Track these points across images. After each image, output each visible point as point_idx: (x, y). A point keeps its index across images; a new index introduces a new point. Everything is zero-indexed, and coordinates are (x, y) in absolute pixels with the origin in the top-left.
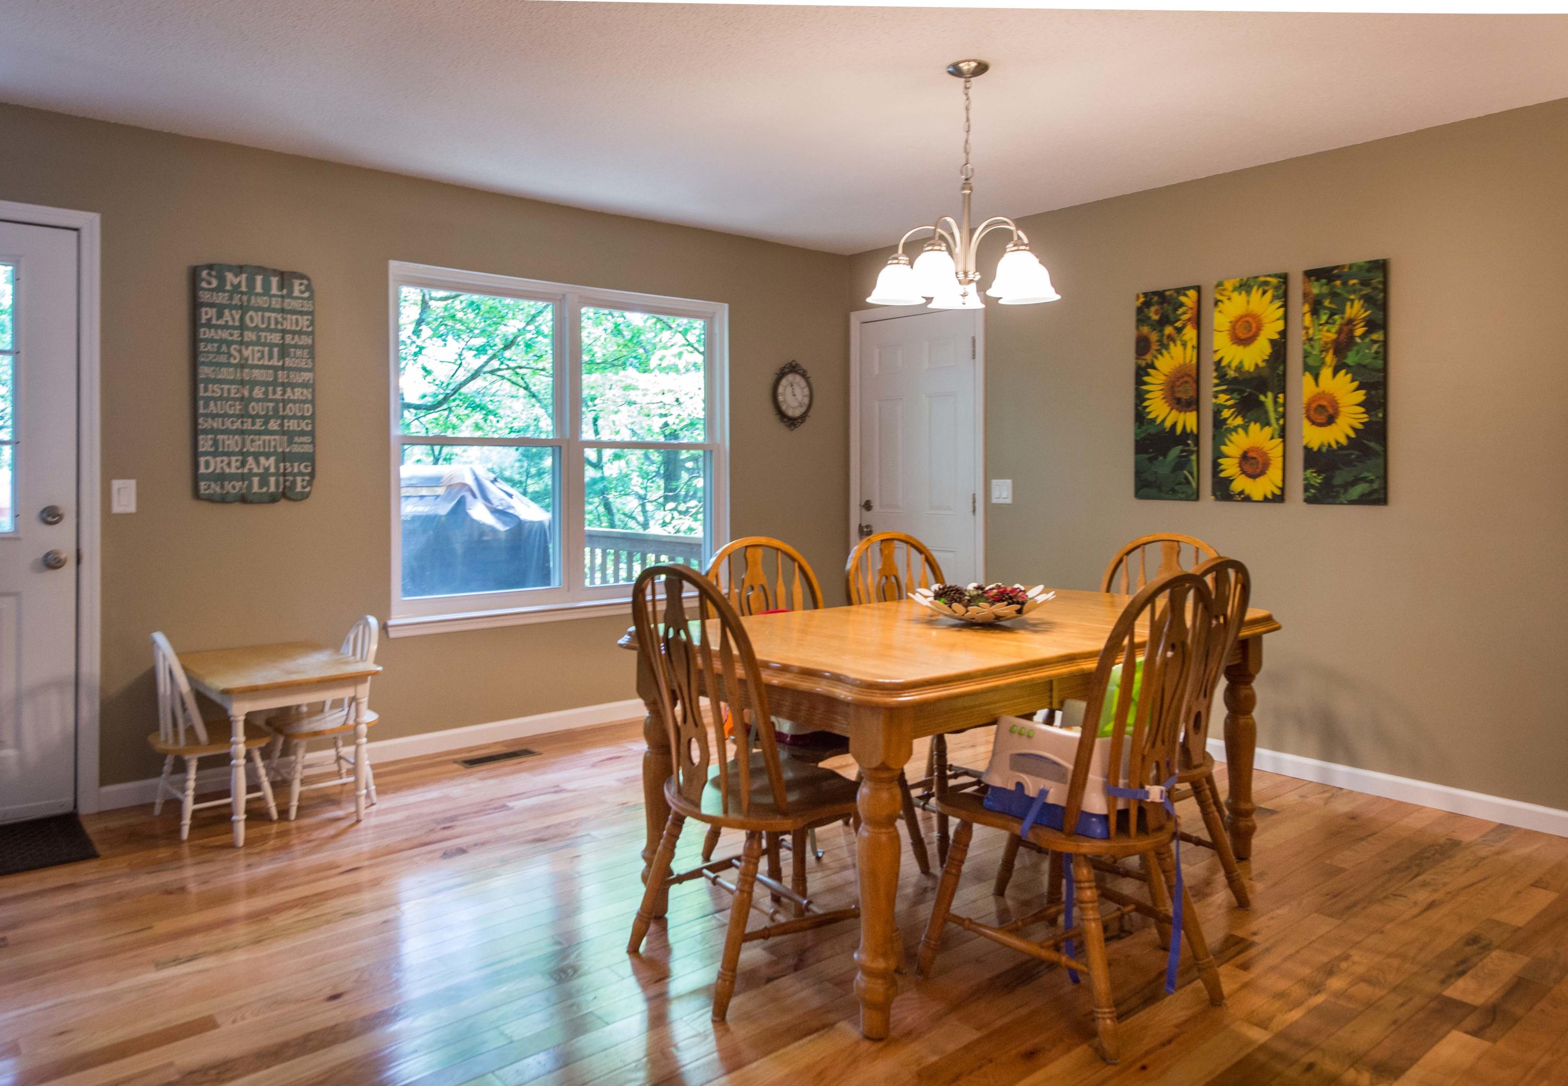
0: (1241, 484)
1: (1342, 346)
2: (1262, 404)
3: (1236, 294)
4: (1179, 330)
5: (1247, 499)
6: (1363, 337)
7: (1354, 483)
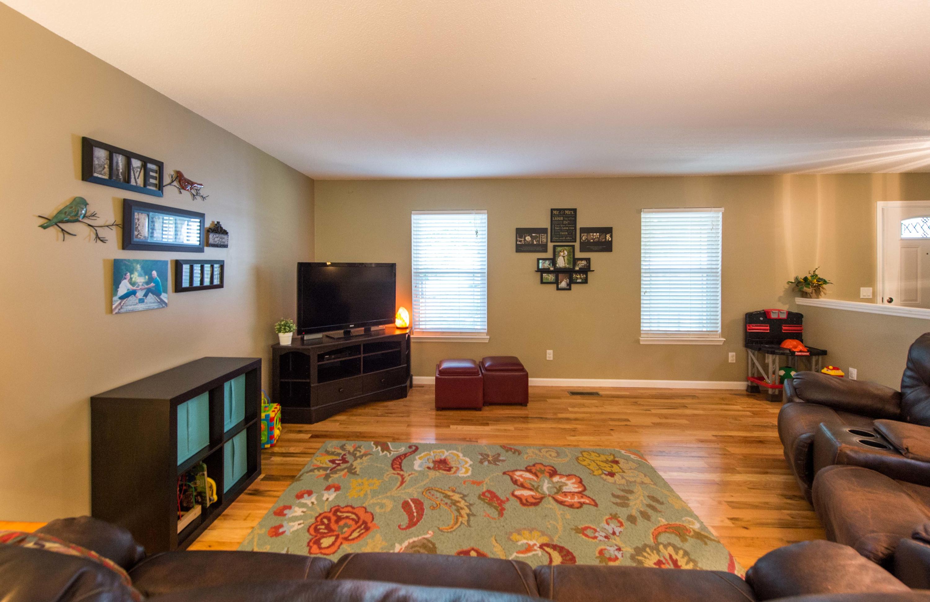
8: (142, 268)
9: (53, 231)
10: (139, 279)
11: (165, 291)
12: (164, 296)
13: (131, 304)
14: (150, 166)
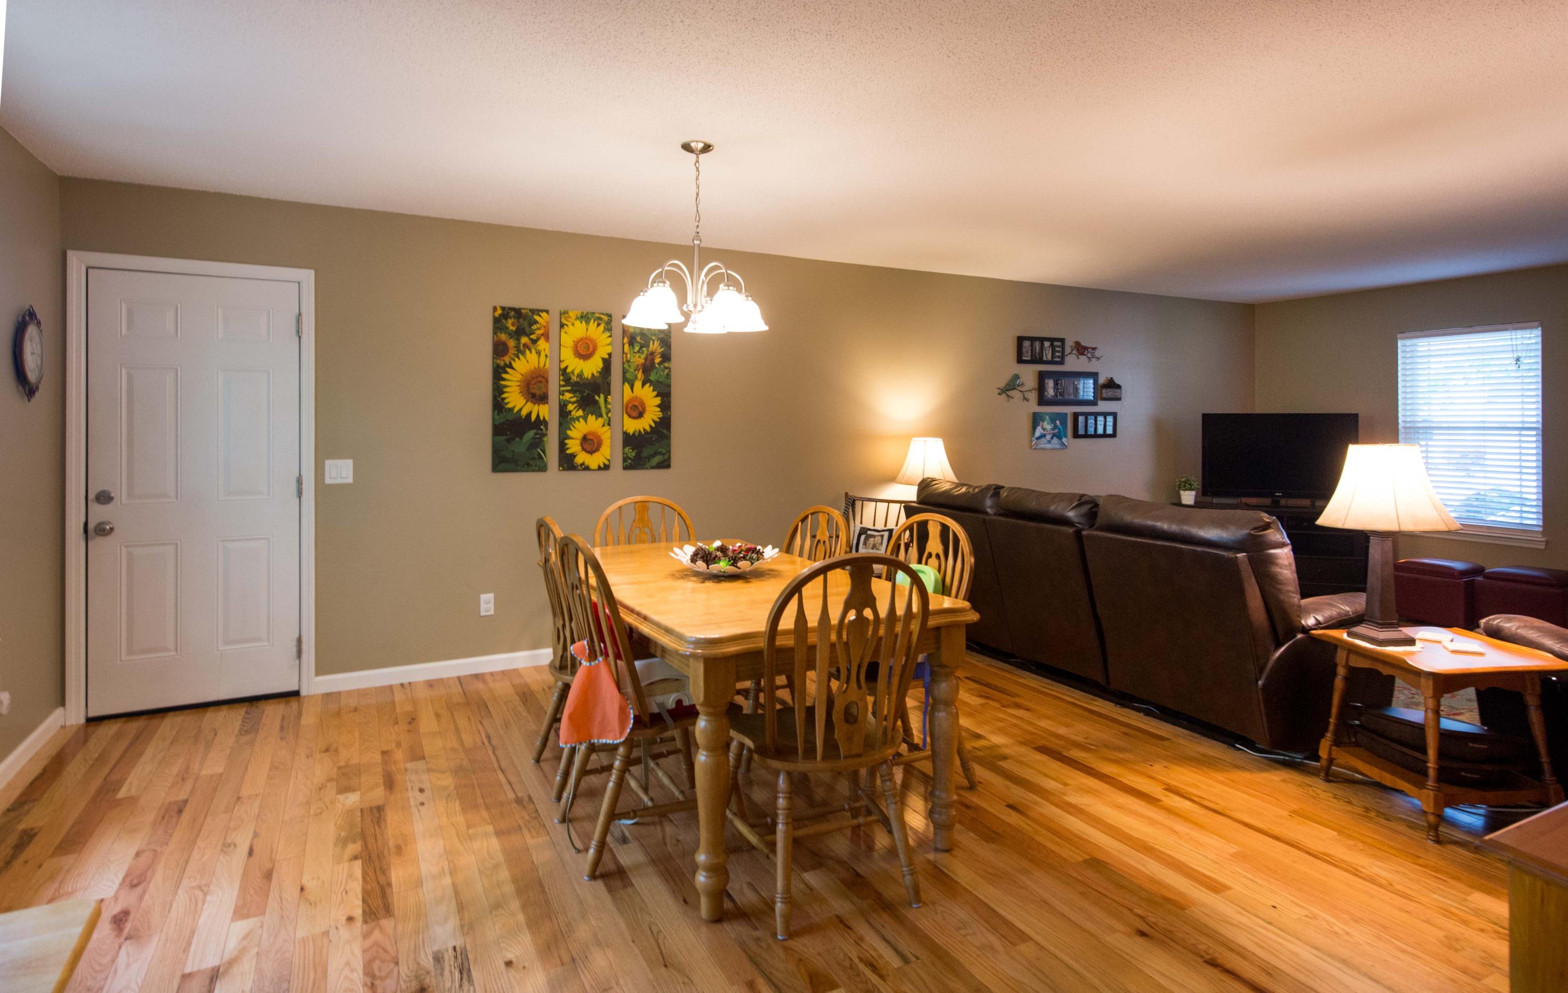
0: (582, 458)
1: (647, 368)
2: (597, 402)
3: (578, 323)
4: (534, 342)
5: (587, 468)
6: (660, 363)
7: (654, 456)
8: (1050, 418)
9: (1004, 396)
10: (1048, 426)
11: (1066, 437)
12: (1064, 440)
13: (1043, 443)
14: (1056, 343)
